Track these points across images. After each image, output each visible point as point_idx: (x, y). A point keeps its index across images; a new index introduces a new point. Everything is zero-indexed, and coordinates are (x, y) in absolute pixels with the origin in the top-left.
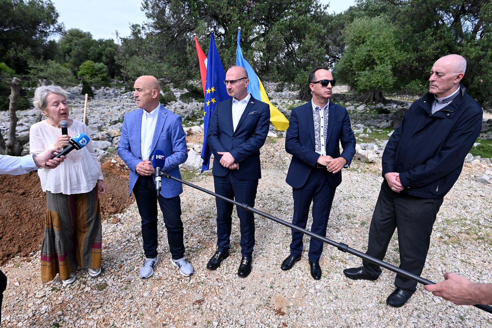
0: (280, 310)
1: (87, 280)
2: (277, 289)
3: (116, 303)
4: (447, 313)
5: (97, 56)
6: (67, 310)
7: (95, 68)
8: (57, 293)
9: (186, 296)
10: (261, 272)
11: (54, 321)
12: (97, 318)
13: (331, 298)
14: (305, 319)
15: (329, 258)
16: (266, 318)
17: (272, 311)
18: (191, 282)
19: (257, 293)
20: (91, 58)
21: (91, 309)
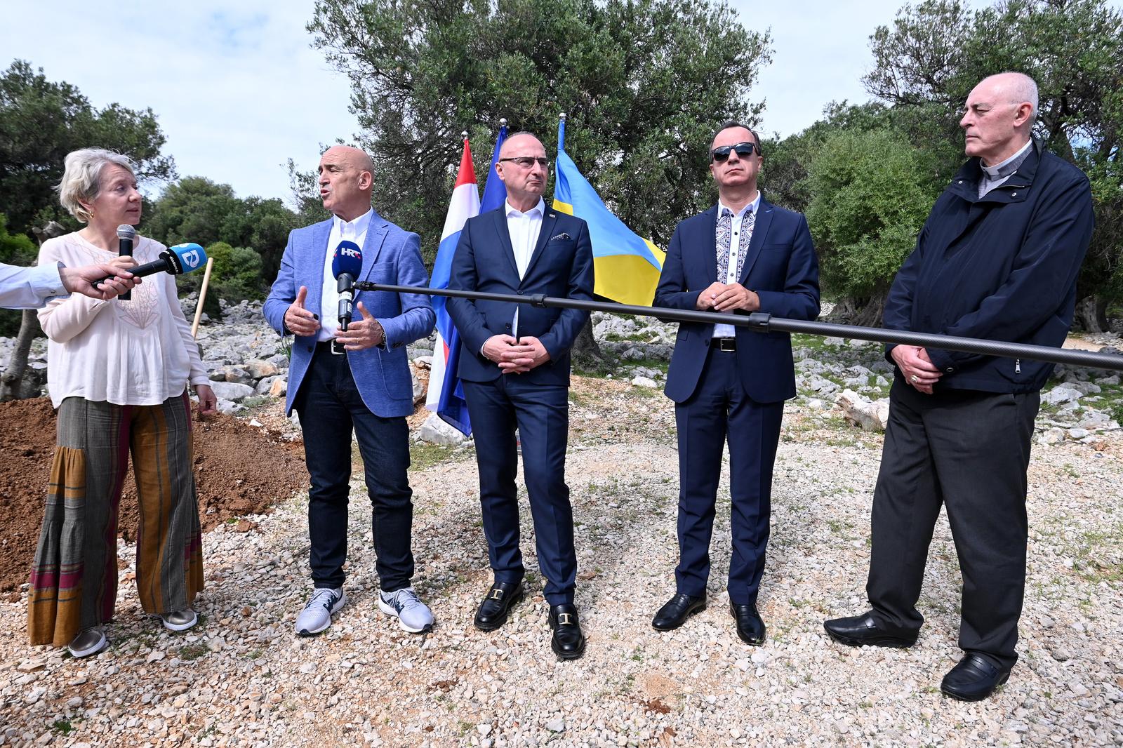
0: (658, 701)
1: (157, 640)
2: (651, 662)
3: (224, 686)
4: (1107, 715)
5: (239, 233)
6: (96, 698)
7: (233, 259)
8: (76, 664)
9: (411, 674)
10: (610, 630)
11: (58, 717)
12: (172, 714)
13: (794, 679)
14: (725, 722)
15: (787, 604)
16: (619, 718)
17: (636, 705)
18: (426, 646)
19: (596, 670)
20: (225, 237)
21: (158, 697)
